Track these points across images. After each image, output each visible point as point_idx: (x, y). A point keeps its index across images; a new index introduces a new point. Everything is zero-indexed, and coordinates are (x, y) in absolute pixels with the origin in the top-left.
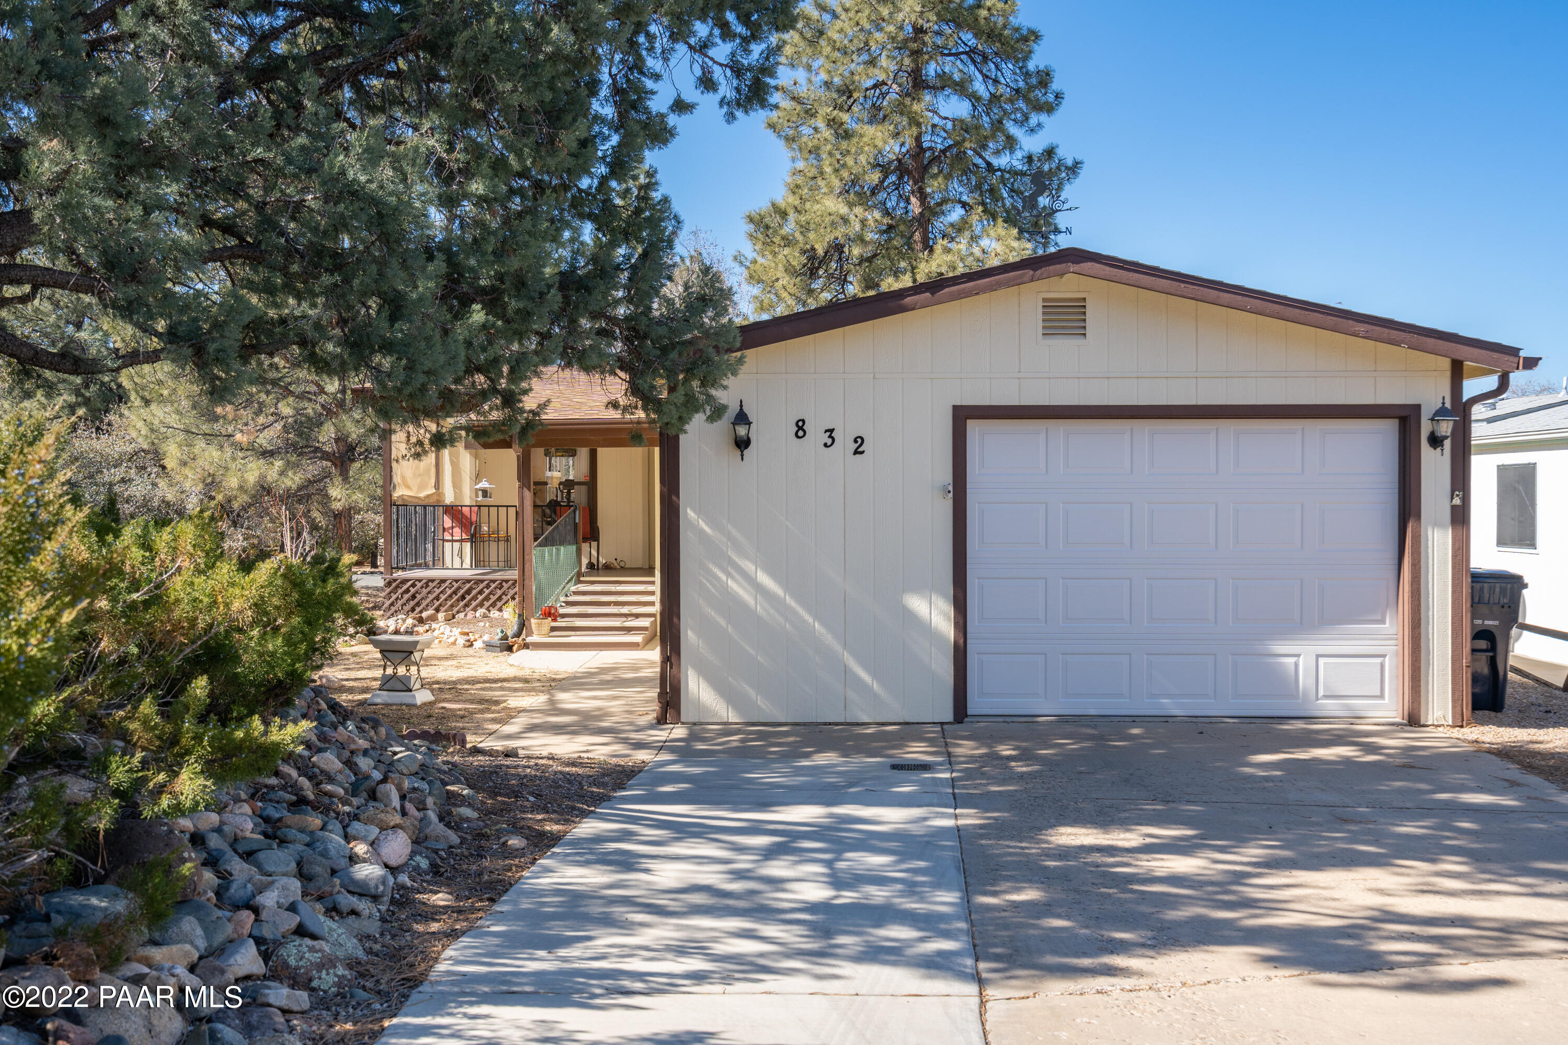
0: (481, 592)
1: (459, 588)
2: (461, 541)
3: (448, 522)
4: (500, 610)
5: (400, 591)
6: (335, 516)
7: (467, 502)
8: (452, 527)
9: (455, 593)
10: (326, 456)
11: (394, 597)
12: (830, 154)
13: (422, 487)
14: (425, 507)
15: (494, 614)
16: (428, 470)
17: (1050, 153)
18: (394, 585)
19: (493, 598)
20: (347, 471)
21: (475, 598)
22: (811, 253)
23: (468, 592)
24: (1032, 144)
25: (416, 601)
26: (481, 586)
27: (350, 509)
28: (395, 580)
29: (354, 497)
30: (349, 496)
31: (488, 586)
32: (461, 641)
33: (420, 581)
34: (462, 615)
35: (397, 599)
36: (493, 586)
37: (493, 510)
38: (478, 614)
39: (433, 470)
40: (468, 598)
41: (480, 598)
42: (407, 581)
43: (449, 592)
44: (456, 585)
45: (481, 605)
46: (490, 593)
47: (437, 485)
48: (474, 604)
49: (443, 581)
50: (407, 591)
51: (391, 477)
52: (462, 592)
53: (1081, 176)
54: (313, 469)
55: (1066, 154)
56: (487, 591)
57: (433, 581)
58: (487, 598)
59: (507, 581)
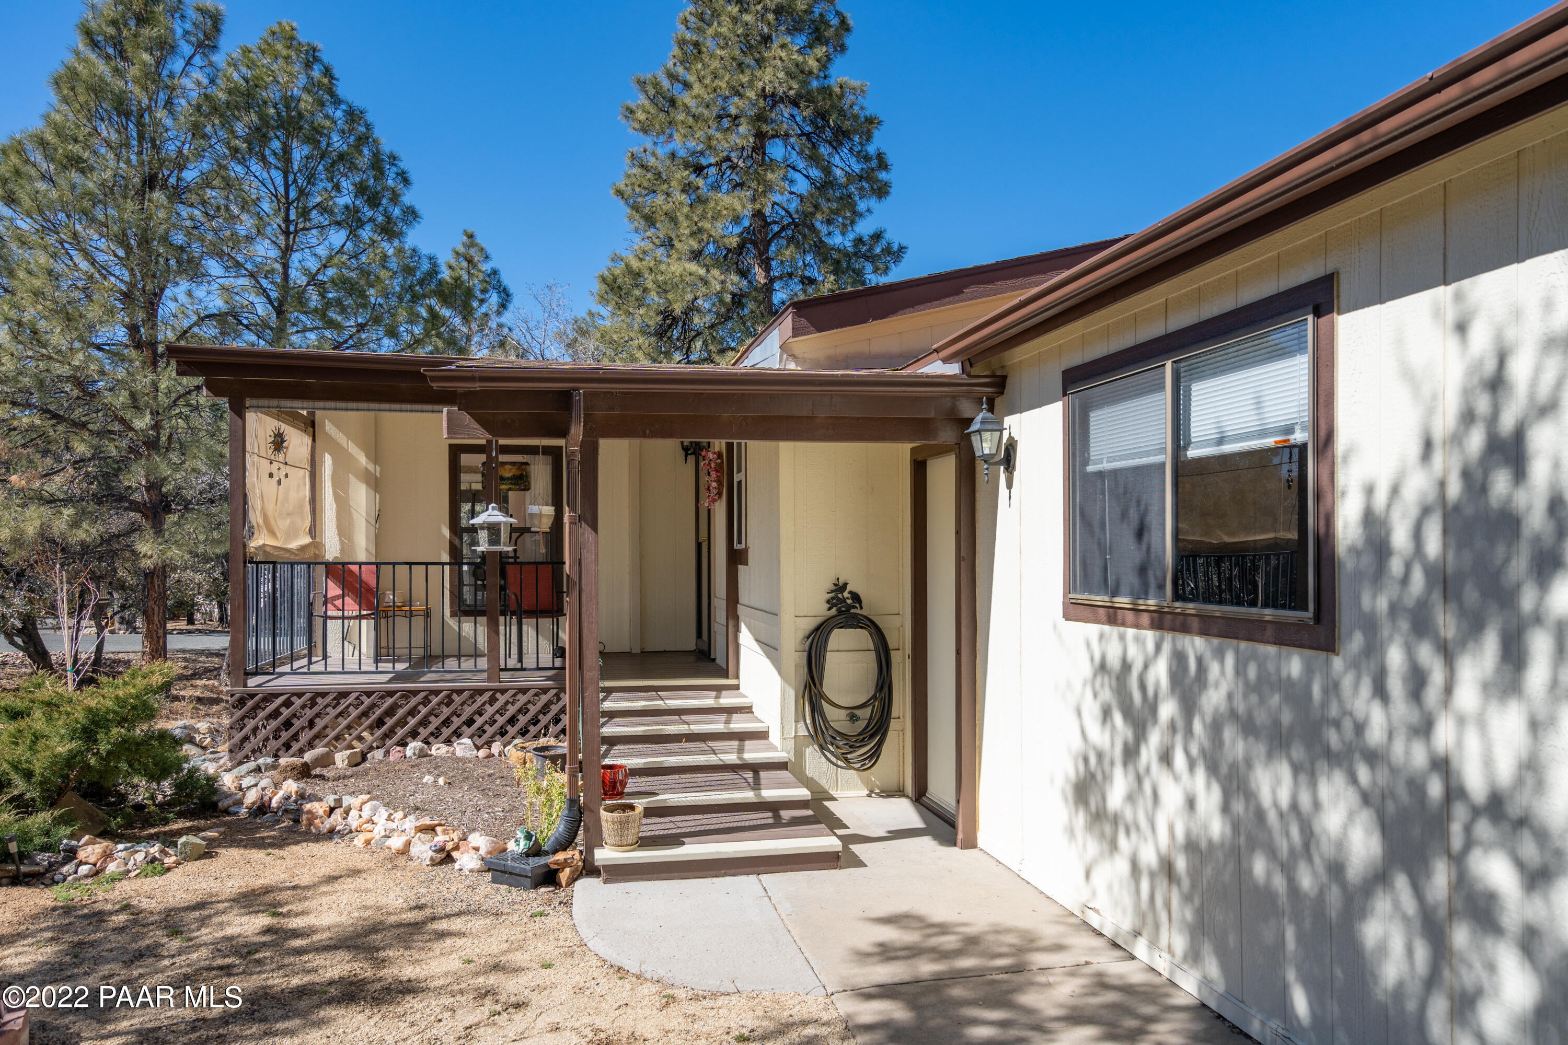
0: (413, 712)
1: (373, 706)
2: (360, 617)
3: (334, 590)
4: (448, 742)
5: (262, 714)
6: (146, 575)
7: (362, 557)
8: (343, 596)
9: (365, 714)
10: (135, 506)
11: (251, 724)
12: (687, 216)
13: (292, 533)
14: (292, 565)
15: (439, 749)
16: (301, 506)
17: (877, 236)
18: (250, 704)
19: (435, 722)
20: (161, 523)
21: (402, 723)
22: (667, 314)
23: (390, 712)
24: (864, 228)
25: (292, 730)
26: (414, 701)
27: (164, 567)
28: (252, 696)
29: (169, 554)
30: (163, 552)
31: (426, 701)
32: (423, 850)
33: (300, 695)
34: (379, 754)
35: (255, 730)
36: (435, 700)
37: (402, 571)
38: (409, 752)
39: (307, 508)
40: (390, 722)
41: (412, 722)
42: (277, 695)
43: (354, 713)
44: (367, 701)
45: (414, 734)
46: (430, 713)
47: (313, 530)
48: (400, 732)
49: (344, 695)
50: (276, 714)
51: (245, 512)
52: (378, 712)
53: (904, 260)
54: (118, 522)
55: (894, 237)
56: (424, 711)
57: (324, 695)
58: (424, 723)
59: (460, 692)
